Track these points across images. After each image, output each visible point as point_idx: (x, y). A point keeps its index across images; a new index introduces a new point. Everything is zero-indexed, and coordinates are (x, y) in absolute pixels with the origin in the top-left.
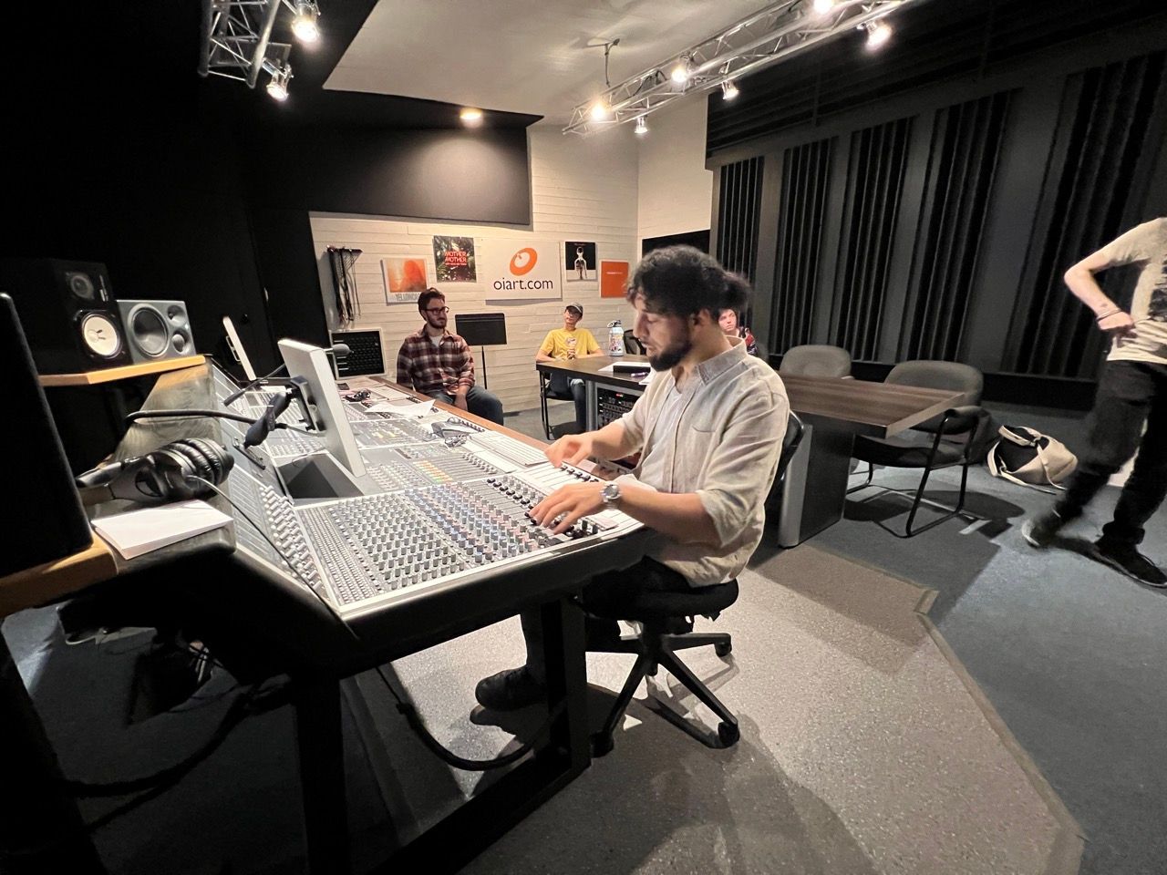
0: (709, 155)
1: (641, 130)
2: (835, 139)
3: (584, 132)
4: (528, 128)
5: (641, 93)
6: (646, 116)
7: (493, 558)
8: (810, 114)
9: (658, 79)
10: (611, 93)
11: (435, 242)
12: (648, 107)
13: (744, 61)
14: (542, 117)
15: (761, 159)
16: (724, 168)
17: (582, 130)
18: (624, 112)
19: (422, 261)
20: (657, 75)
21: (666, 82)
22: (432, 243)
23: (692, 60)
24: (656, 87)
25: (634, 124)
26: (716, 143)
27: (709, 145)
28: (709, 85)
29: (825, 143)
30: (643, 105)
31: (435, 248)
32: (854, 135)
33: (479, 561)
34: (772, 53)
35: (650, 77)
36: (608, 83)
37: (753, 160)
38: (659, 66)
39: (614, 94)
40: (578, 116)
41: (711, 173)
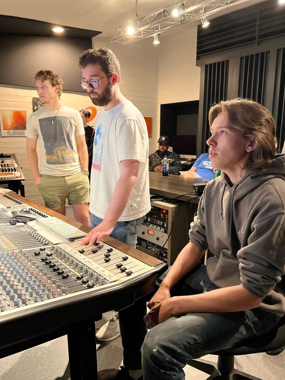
0: (198, 58)
1: (156, 42)
2: (268, 52)
3: (124, 42)
4: (93, 38)
5: (155, 22)
6: (159, 34)
7: (28, 302)
8: (254, 38)
9: (165, 13)
10: (139, 21)
11: (33, 101)
12: (160, 29)
13: (213, 7)
14: (101, 32)
15: (228, 61)
16: (206, 66)
17: (122, 40)
18: (146, 31)
19: (25, 112)
20: (164, 12)
21: (170, 16)
22: (31, 102)
23: (183, 5)
24: (163, 18)
25: (152, 39)
26: (201, 52)
27: (198, 53)
28: (193, 19)
29: (263, 54)
30: (157, 28)
31: (33, 104)
32: (278, 51)
33: (17, 305)
34: (227, 4)
35: (160, 13)
36: (137, 15)
37: (223, 62)
38: (166, 7)
39: (140, 21)
40: (120, 32)
41: (199, 69)
